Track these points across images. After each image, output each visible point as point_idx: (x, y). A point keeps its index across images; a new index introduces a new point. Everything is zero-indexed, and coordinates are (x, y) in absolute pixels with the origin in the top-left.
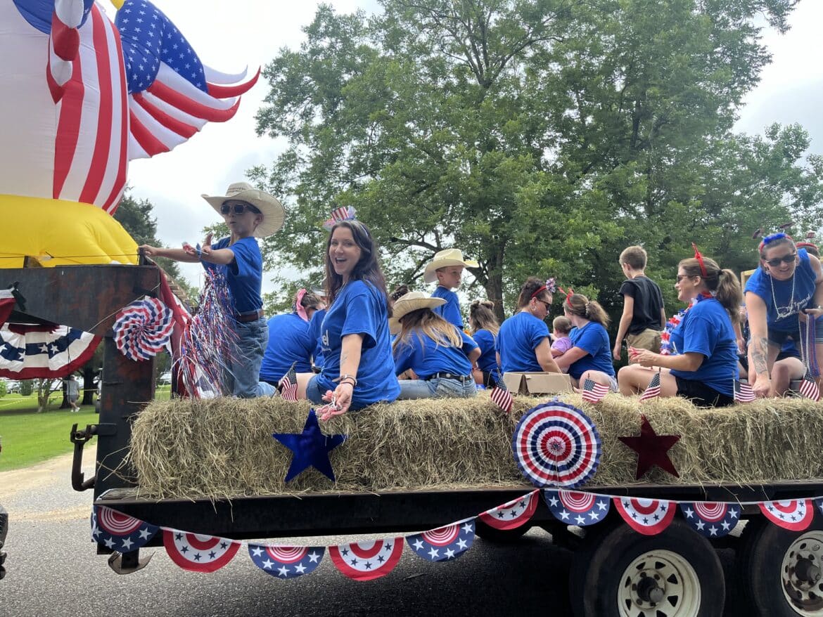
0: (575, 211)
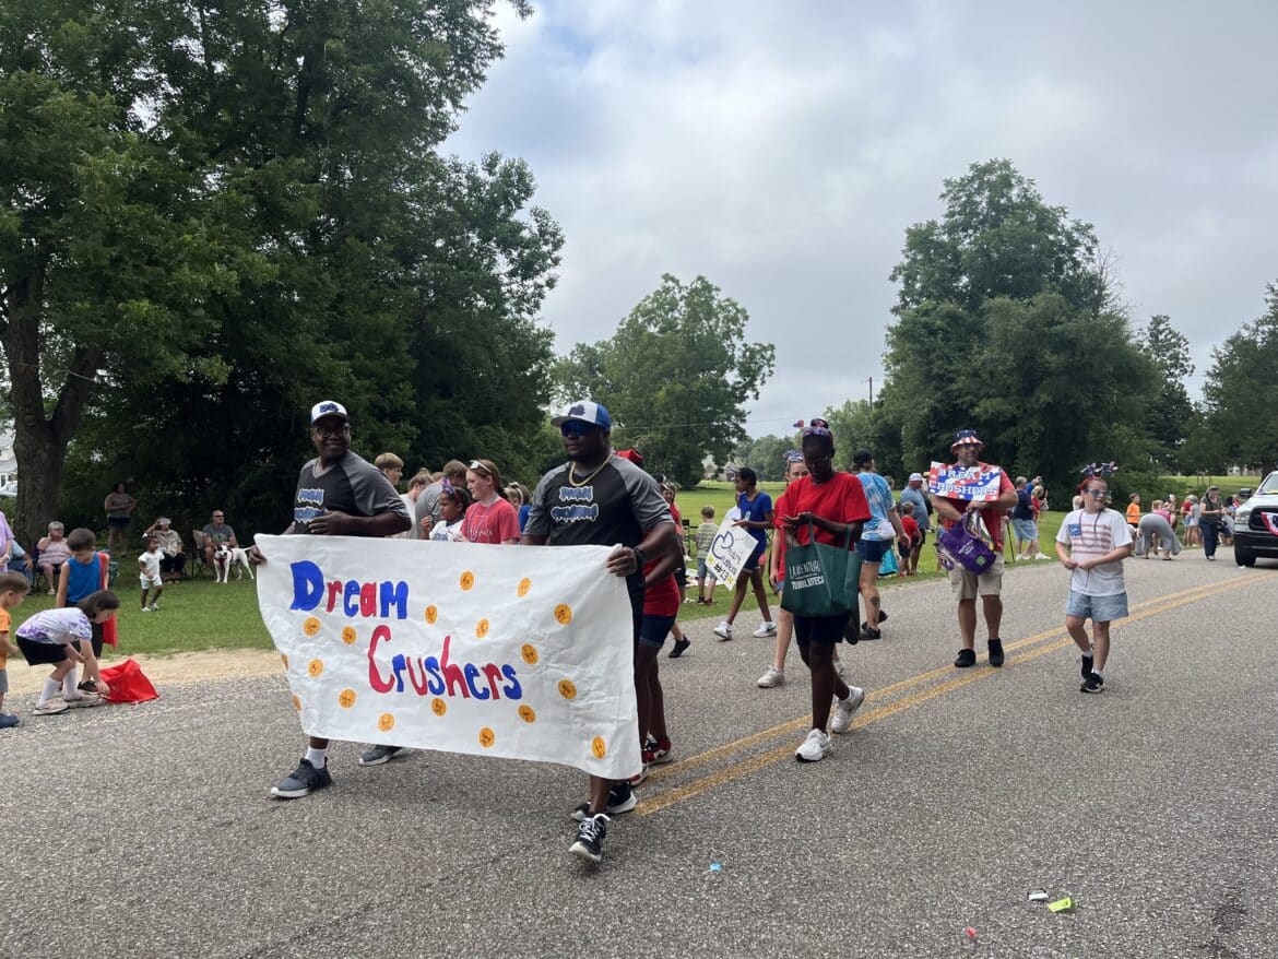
0: (194, 221)
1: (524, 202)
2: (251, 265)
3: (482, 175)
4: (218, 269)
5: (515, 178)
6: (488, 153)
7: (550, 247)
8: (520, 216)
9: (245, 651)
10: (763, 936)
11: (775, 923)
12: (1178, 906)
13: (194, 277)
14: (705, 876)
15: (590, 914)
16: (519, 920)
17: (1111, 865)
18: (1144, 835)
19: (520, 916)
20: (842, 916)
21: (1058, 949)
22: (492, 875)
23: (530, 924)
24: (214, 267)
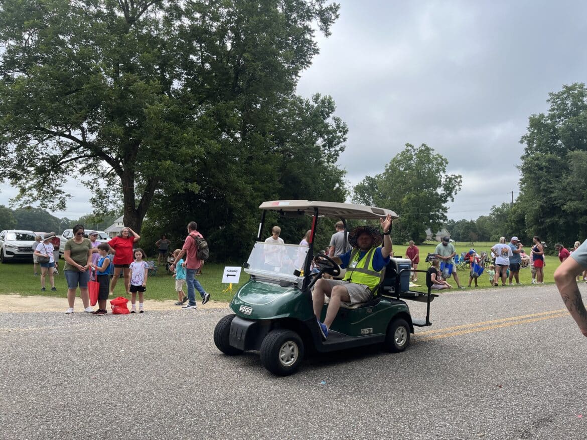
0: (190, 129)
1: (331, 114)
3: (312, 103)
5: (327, 104)
6: (315, 94)
7: (342, 133)
8: (329, 121)
11: (334, 402)
12: (521, 416)
13: (187, 150)
15: (264, 392)
16: (236, 391)
17: (502, 399)
18: (528, 390)
21: (451, 424)
24: (195, 147)
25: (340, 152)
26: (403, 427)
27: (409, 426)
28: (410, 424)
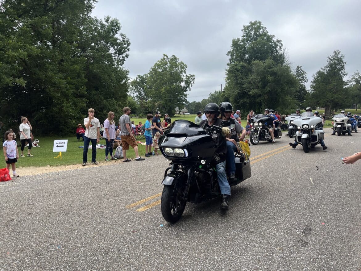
1: (118, 32)
2: (31, 50)
3: (105, 23)
4: (20, 51)
5: (115, 24)
6: (106, 16)
7: (126, 45)
8: (117, 36)
9: (31, 167)
10: (173, 245)
11: (177, 241)
12: (292, 229)
13: (13, 53)
14: (158, 228)
15: (121, 242)
16: (99, 246)
17: (275, 218)
18: (284, 209)
19: (100, 244)
20: (196, 237)
21: (257, 243)
22: (93, 232)
23: (102, 247)
24: (19, 51)
25: (126, 58)
26: (230, 253)
27: (234, 251)
28: (233, 249)
